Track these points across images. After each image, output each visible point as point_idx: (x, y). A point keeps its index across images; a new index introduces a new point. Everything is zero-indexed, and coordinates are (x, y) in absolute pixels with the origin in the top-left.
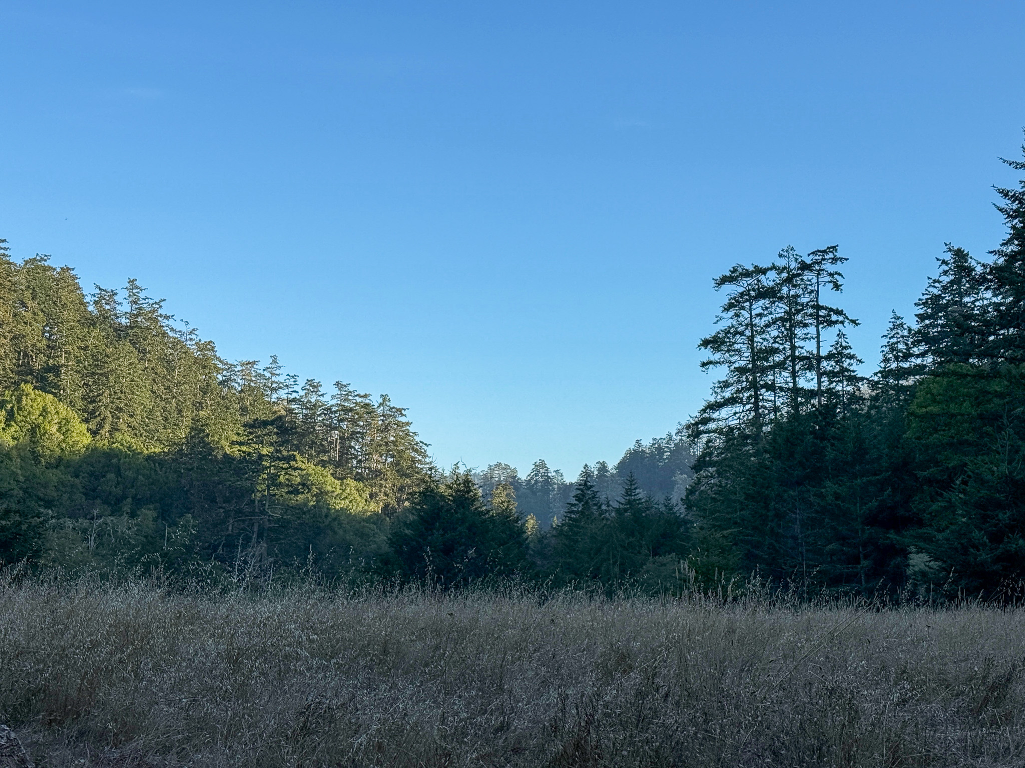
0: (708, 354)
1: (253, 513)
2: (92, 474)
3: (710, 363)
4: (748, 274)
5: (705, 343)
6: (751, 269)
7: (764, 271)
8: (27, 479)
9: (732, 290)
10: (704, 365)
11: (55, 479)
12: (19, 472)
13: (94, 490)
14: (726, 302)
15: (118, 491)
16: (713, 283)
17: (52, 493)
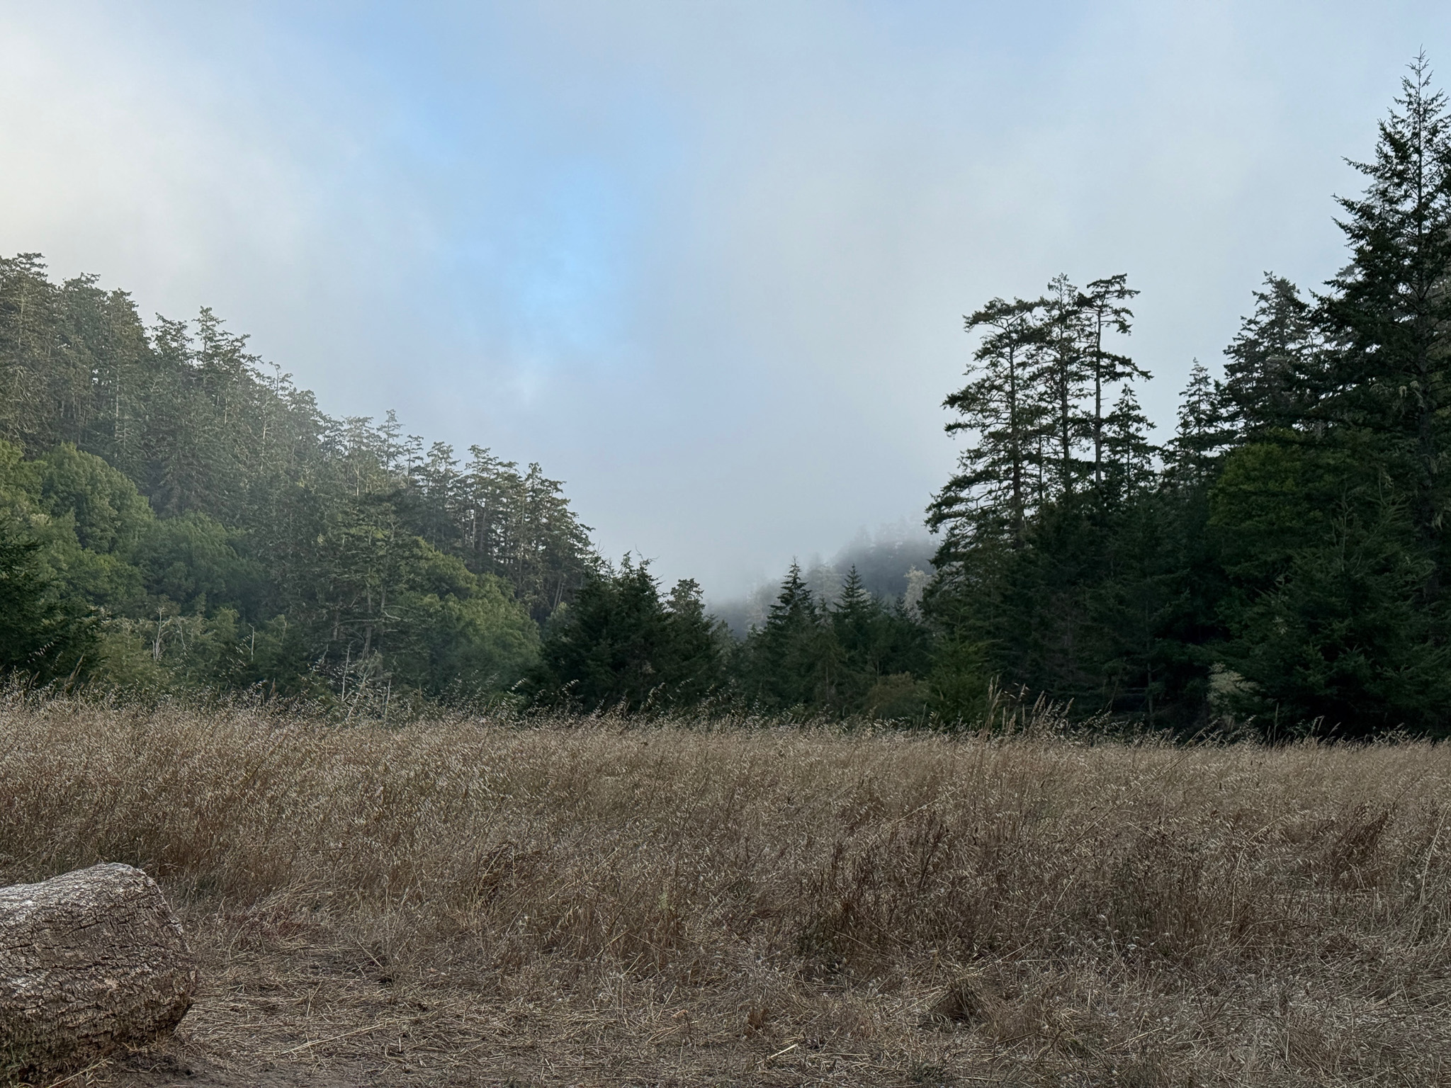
0: (955, 415)
1: (364, 615)
2: (154, 561)
3: (958, 426)
4: (1008, 311)
5: (952, 401)
6: (1013, 303)
7: (1029, 307)
8: (72, 567)
9: (987, 331)
10: (949, 428)
11: (107, 567)
12: (61, 557)
13: (159, 582)
14: (980, 347)
15: (189, 584)
16: (963, 322)
17: (103, 585)
